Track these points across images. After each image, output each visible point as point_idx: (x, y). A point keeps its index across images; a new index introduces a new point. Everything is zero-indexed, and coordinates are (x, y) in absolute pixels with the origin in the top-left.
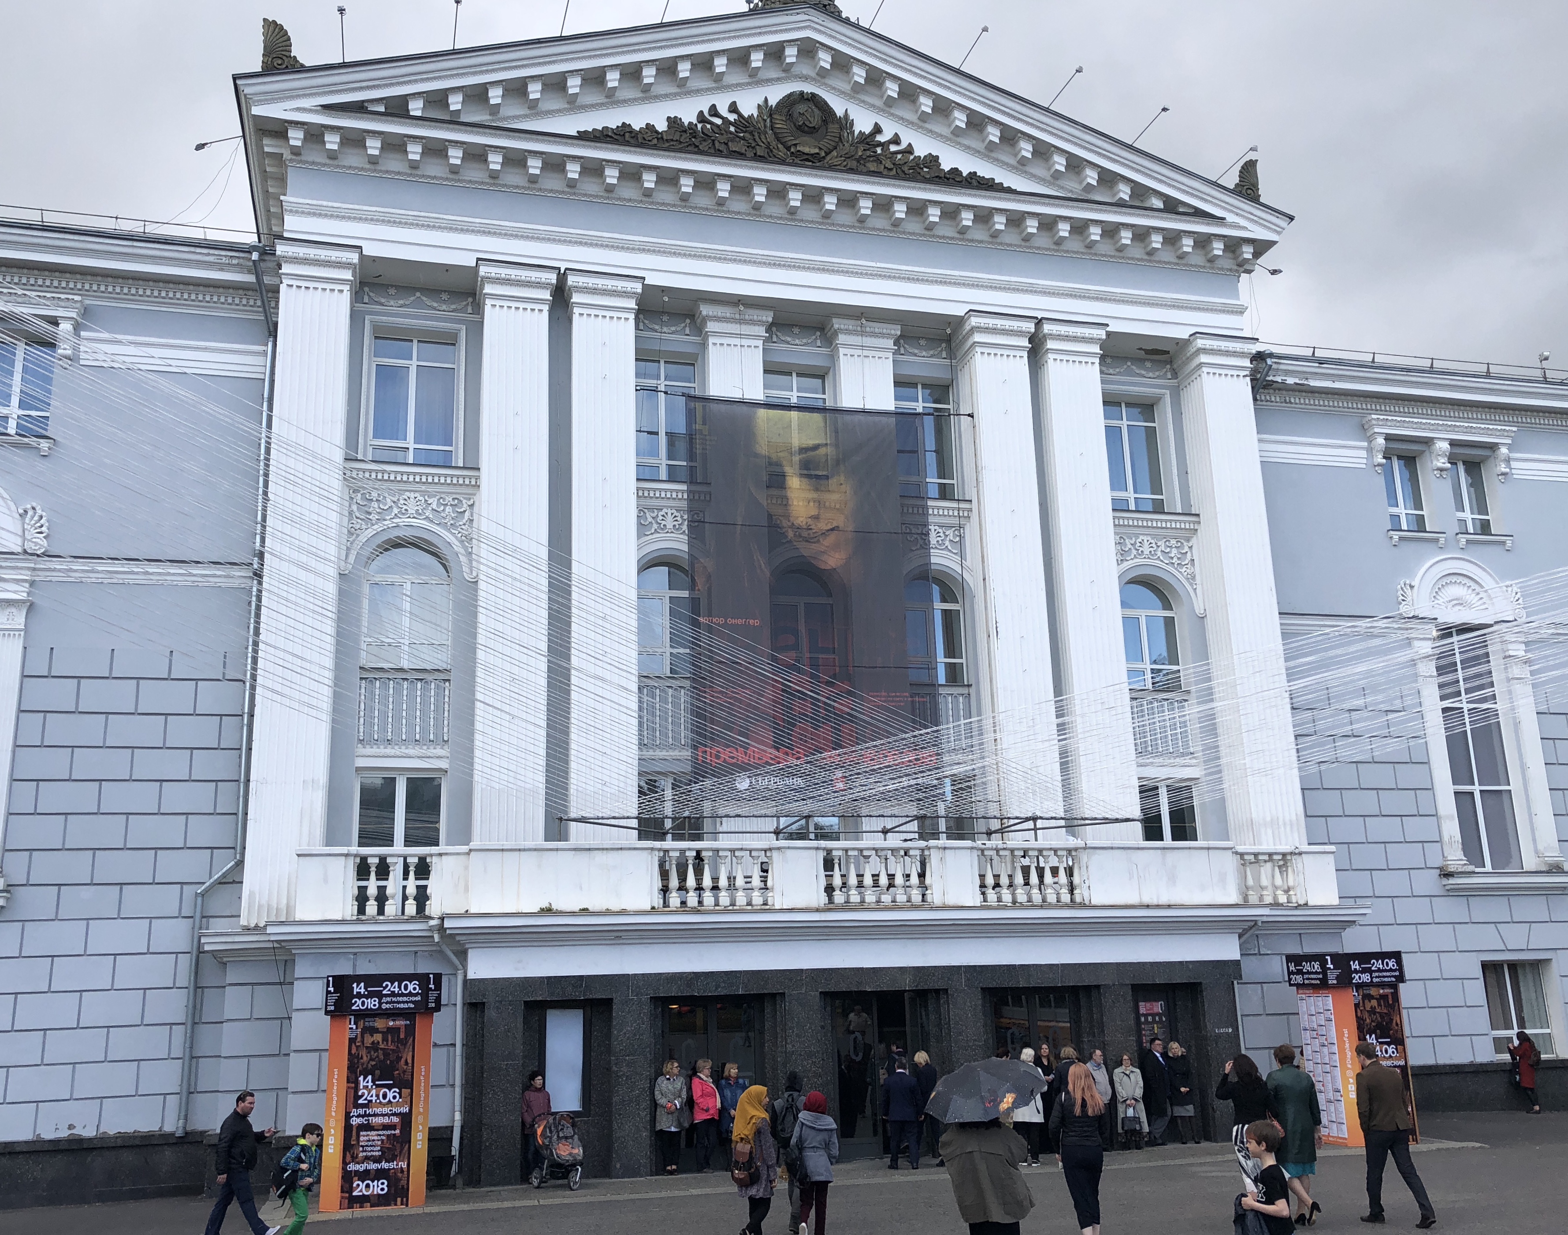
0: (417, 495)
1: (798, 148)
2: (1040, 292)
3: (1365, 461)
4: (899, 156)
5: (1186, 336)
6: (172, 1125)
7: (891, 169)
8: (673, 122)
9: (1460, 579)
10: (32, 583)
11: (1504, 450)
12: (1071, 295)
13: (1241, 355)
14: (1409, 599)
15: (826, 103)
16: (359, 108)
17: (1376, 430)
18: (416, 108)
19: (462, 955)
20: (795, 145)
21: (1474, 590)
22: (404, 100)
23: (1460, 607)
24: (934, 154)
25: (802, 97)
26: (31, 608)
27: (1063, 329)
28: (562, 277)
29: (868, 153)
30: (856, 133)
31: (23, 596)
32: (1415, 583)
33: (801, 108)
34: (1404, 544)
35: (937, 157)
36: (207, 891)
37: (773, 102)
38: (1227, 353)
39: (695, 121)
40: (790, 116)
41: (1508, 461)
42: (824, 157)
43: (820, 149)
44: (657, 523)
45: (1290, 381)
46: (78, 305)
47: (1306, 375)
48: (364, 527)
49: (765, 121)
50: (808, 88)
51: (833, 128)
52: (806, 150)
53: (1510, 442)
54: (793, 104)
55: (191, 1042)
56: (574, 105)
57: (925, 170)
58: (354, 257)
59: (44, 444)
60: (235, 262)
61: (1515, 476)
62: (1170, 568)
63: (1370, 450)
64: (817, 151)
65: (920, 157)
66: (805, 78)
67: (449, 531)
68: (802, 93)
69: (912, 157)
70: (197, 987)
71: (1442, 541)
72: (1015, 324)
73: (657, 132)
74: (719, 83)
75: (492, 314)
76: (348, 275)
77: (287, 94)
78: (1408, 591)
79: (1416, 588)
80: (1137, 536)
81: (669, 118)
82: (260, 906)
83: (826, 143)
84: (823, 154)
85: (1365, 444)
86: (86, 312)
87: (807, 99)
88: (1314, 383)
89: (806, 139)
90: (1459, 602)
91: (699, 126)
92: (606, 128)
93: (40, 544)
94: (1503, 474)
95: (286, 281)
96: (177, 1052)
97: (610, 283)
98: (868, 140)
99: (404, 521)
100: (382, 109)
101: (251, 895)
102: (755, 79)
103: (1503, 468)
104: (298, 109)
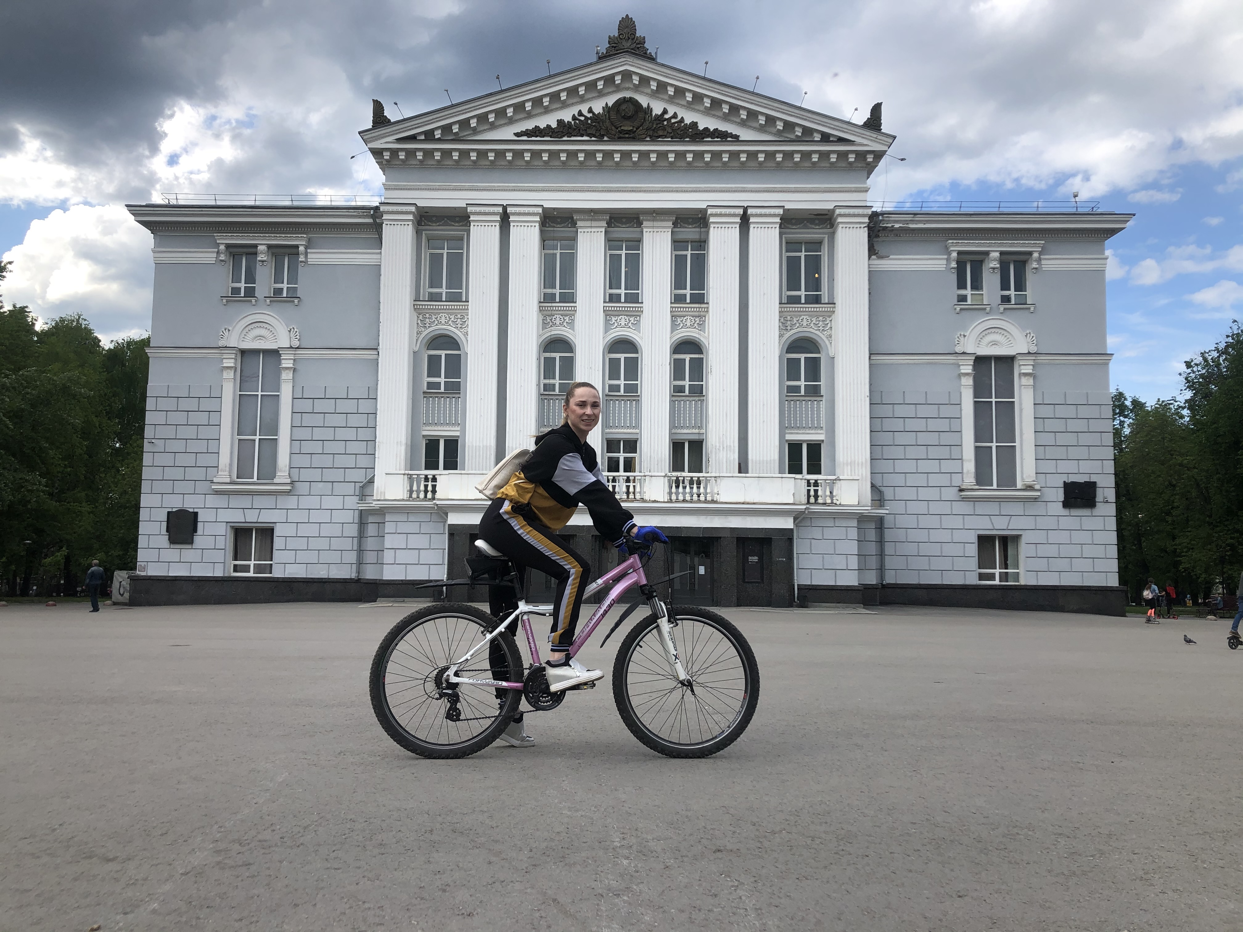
0: (445, 314)
1: (622, 128)
2: (749, 191)
3: (945, 266)
4: (676, 125)
5: (832, 207)
6: (354, 576)
7: (671, 133)
8: (560, 122)
9: (997, 330)
10: (294, 360)
11: (1036, 255)
12: (766, 191)
13: (863, 216)
14: (962, 343)
15: (637, 101)
16: (413, 138)
17: (952, 249)
18: (438, 134)
19: (446, 514)
20: (621, 126)
21: (1006, 336)
22: (432, 131)
23: (995, 346)
24: (695, 121)
25: (624, 101)
26: (295, 370)
27: (759, 211)
28: (505, 208)
29: (659, 126)
30: (654, 115)
31: (291, 366)
32: (967, 334)
33: (624, 107)
34: (964, 313)
35: (697, 123)
36: (364, 485)
37: (610, 104)
38: (854, 215)
39: (570, 120)
40: (618, 111)
41: (1039, 260)
42: (635, 131)
43: (633, 127)
44: (552, 322)
45: (897, 226)
46: (306, 239)
47: (907, 222)
48: (423, 330)
49: (606, 115)
50: (628, 94)
51: (641, 115)
52: (626, 128)
53: (1040, 249)
54: (620, 105)
55: (360, 544)
56: (511, 121)
57: (690, 130)
58: (413, 209)
59: (296, 301)
60: (365, 214)
61: (1044, 269)
62: (817, 332)
63: (948, 260)
64: (631, 128)
65: (687, 124)
66: (628, 89)
67: (459, 330)
68: (625, 98)
69: (683, 124)
70: (361, 523)
71: (988, 309)
72: (732, 211)
73: (552, 128)
74: (583, 100)
75: (474, 230)
76: (411, 217)
77: (383, 136)
78: (962, 338)
79: (966, 337)
80: (801, 316)
81: (558, 120)
82: (381, 492)
83: (636, 124)
84: (635, 129)
85: (946, 257)
86: (309, 240)
87: (627, 101)
88: (912, 226)
89: (628, 122)
90: (995, 343)
91: (573, 123)
92: (527, 130)
93: (296, 343)
94: (1036, 268)
95: (385, 223)
96: (355, 548)
97: (526, 210)
98: (660, 118)
99: (440, 327)
100: (423, 137)
101: (378, 488)
102: (601, 94)
103: (1035, 265)
104: (386, 142)
